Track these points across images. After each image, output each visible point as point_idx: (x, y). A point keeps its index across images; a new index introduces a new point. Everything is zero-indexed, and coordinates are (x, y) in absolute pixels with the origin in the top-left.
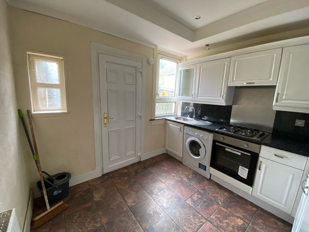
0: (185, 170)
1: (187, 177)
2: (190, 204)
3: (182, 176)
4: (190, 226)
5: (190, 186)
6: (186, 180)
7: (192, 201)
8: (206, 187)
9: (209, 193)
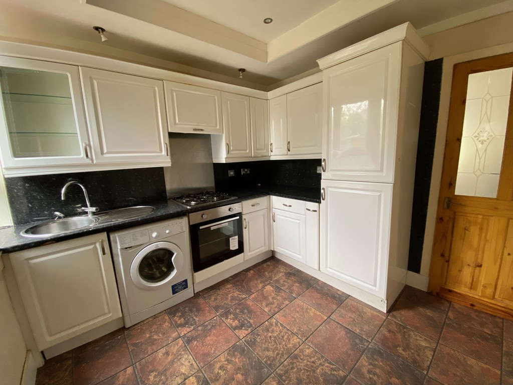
0: (155, 327)
1: (178, 327)
2: (246, 332)
3: (174, 335)
4: (286, 339)
5: (207, 326)
6: (188, 330)
7: (241, 329)
8: (213, 304)
9: (224, 304)
